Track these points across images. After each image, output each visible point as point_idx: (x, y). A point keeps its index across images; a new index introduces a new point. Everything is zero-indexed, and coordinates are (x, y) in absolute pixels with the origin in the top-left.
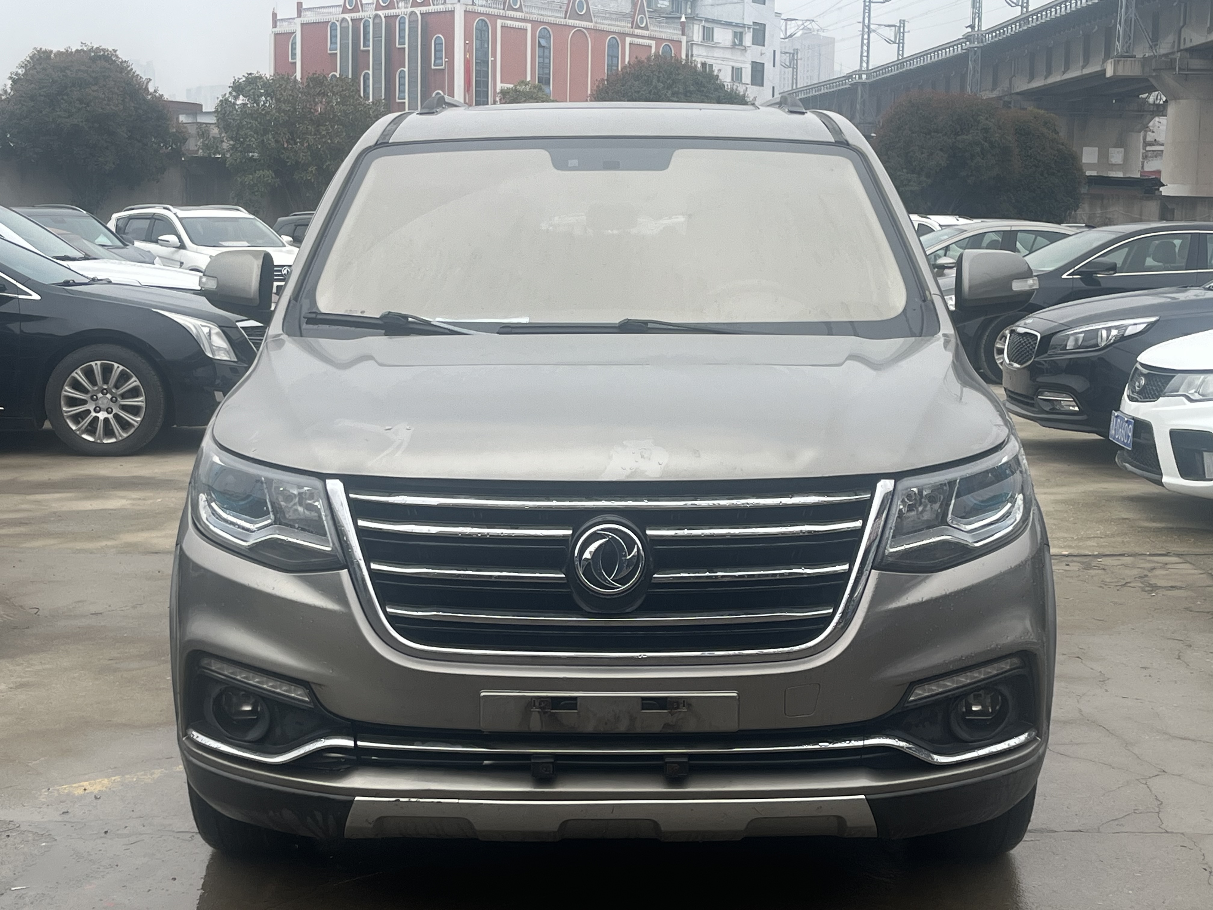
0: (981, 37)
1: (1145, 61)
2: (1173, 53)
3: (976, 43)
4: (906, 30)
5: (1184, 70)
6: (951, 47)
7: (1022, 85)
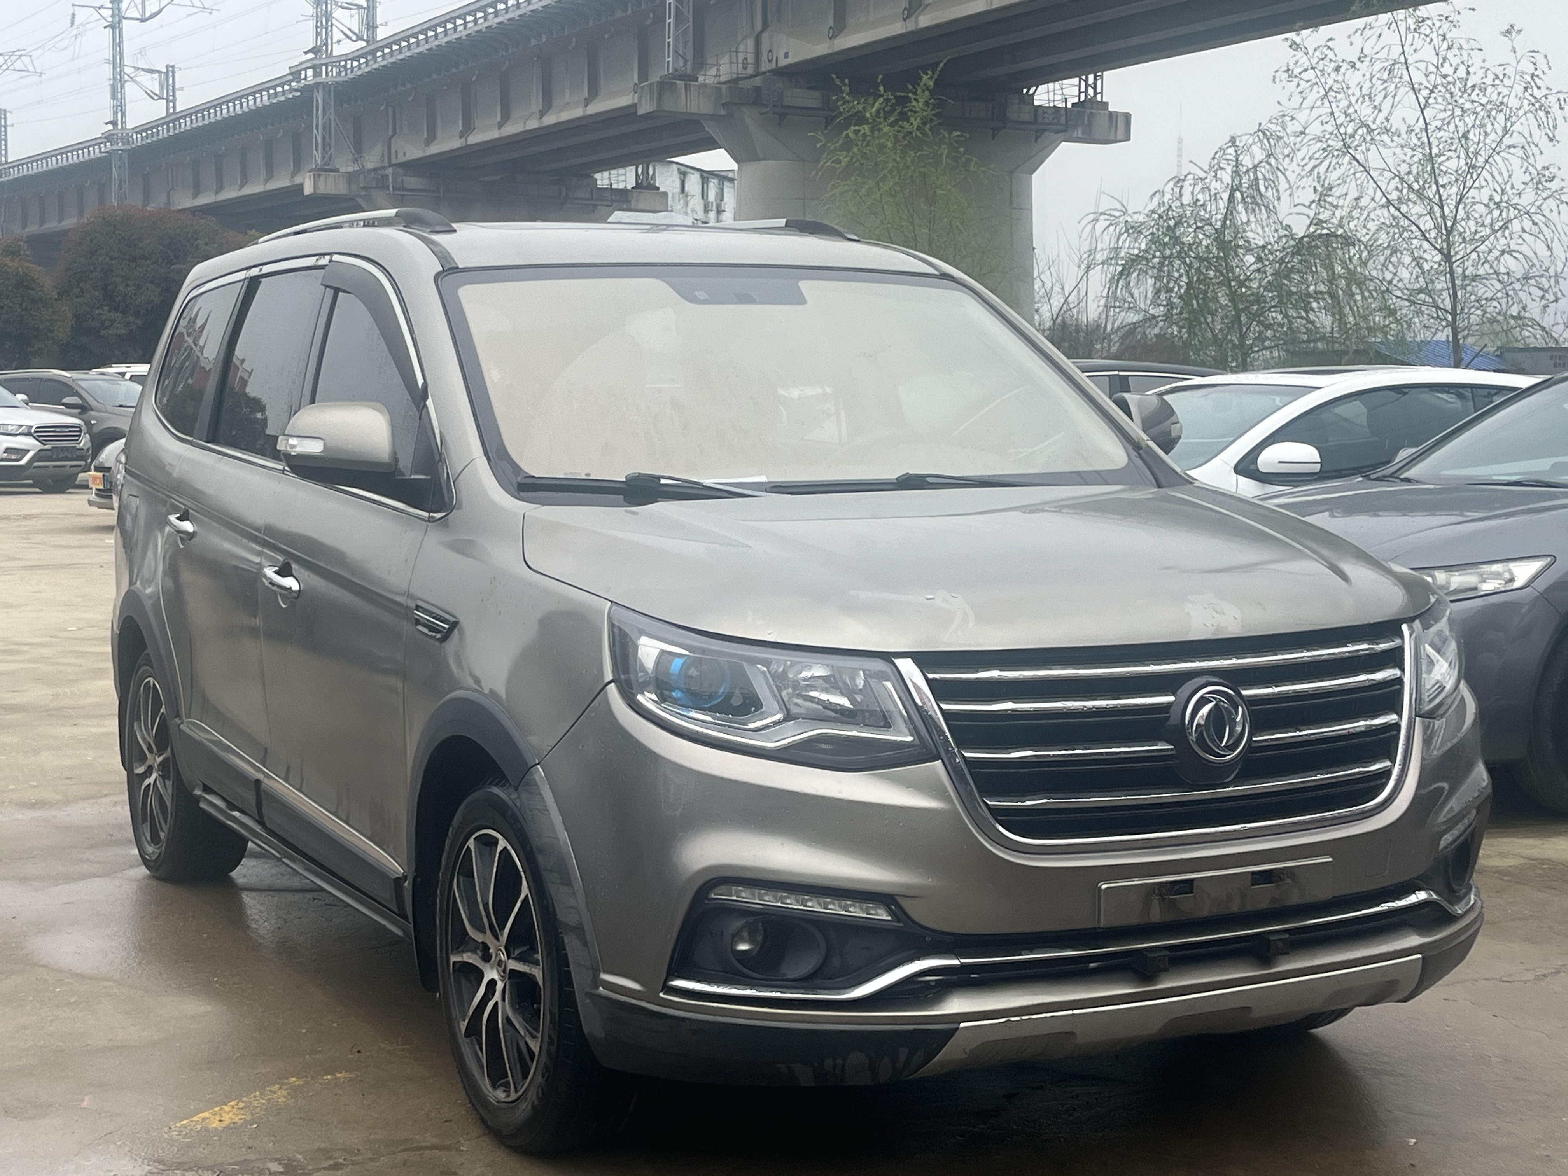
0: (126, 139)
1: (351, 177)
2: (384, 168)
3: (120, 144)
4: (8, 123)
5: (399, 189)
6: (85, 148)
7: (185, 201)
